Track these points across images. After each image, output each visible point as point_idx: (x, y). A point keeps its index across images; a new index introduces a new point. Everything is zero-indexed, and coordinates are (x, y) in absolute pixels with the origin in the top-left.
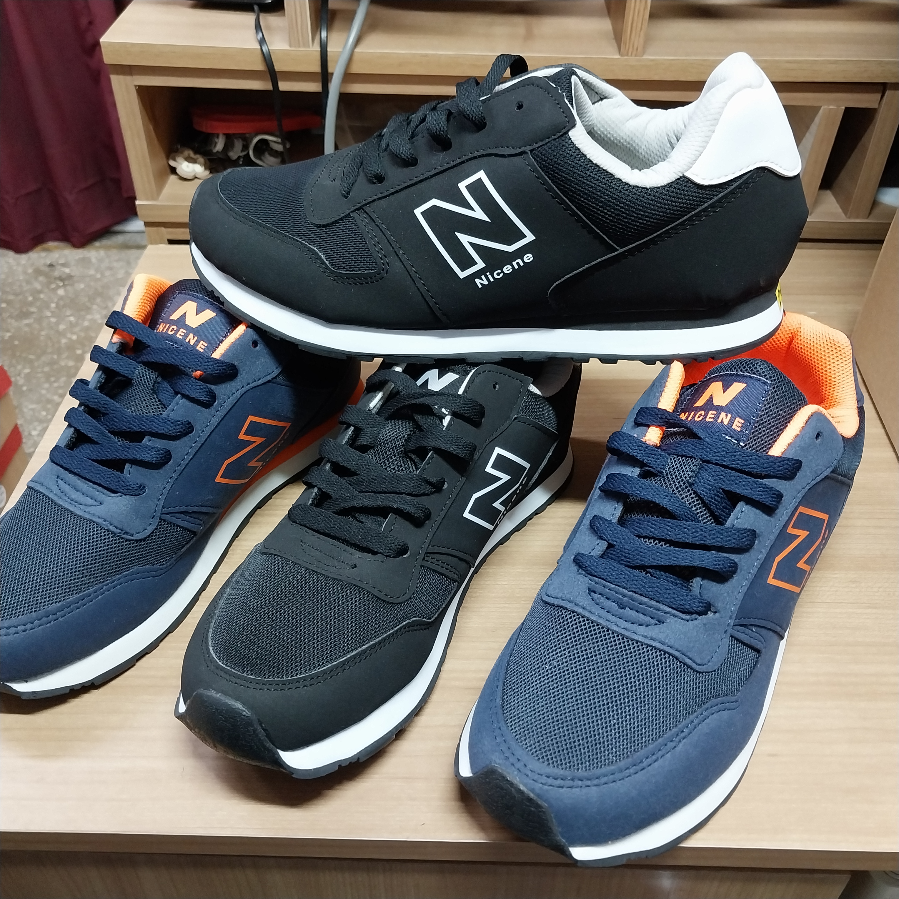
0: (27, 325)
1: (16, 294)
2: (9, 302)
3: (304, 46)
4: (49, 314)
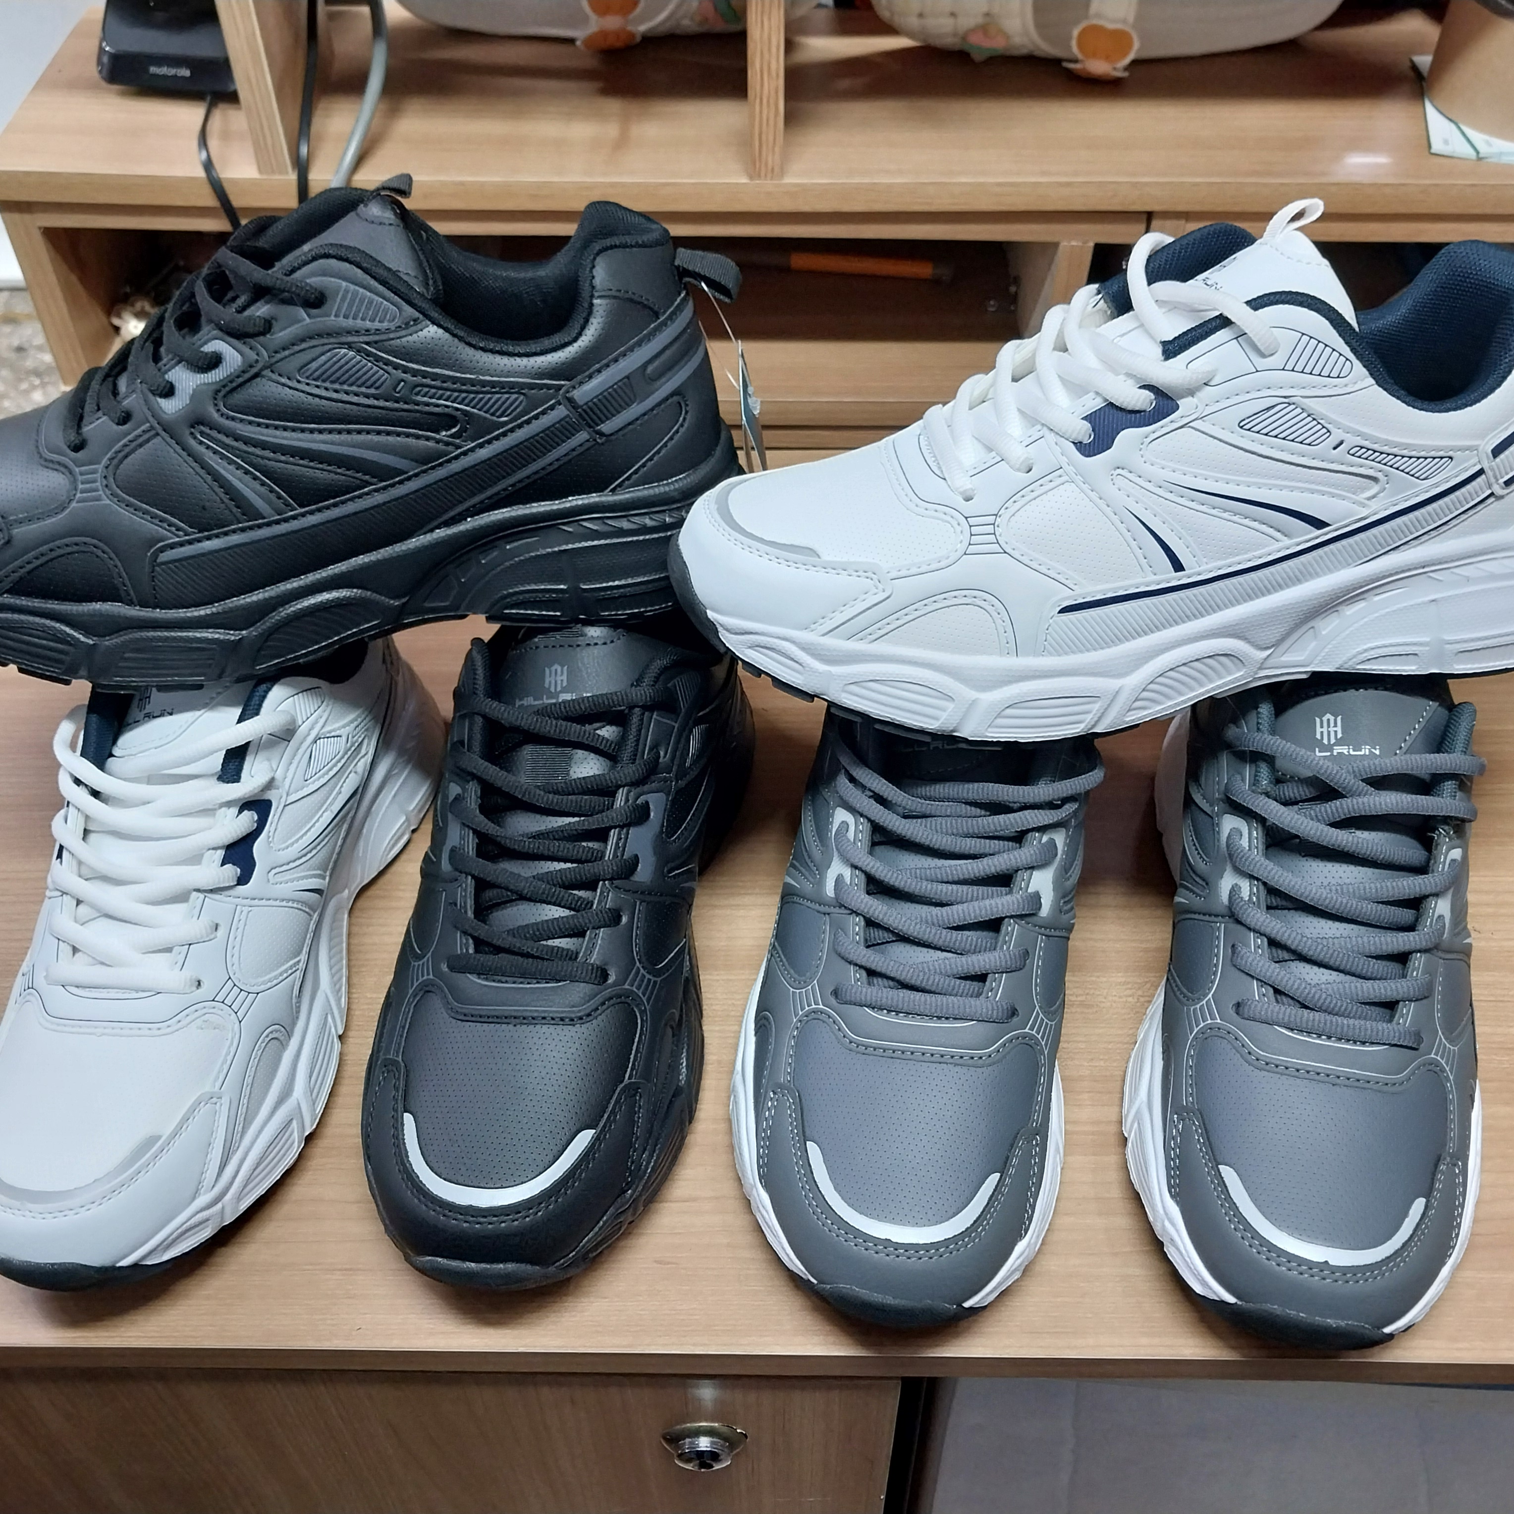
3: (280, 173)
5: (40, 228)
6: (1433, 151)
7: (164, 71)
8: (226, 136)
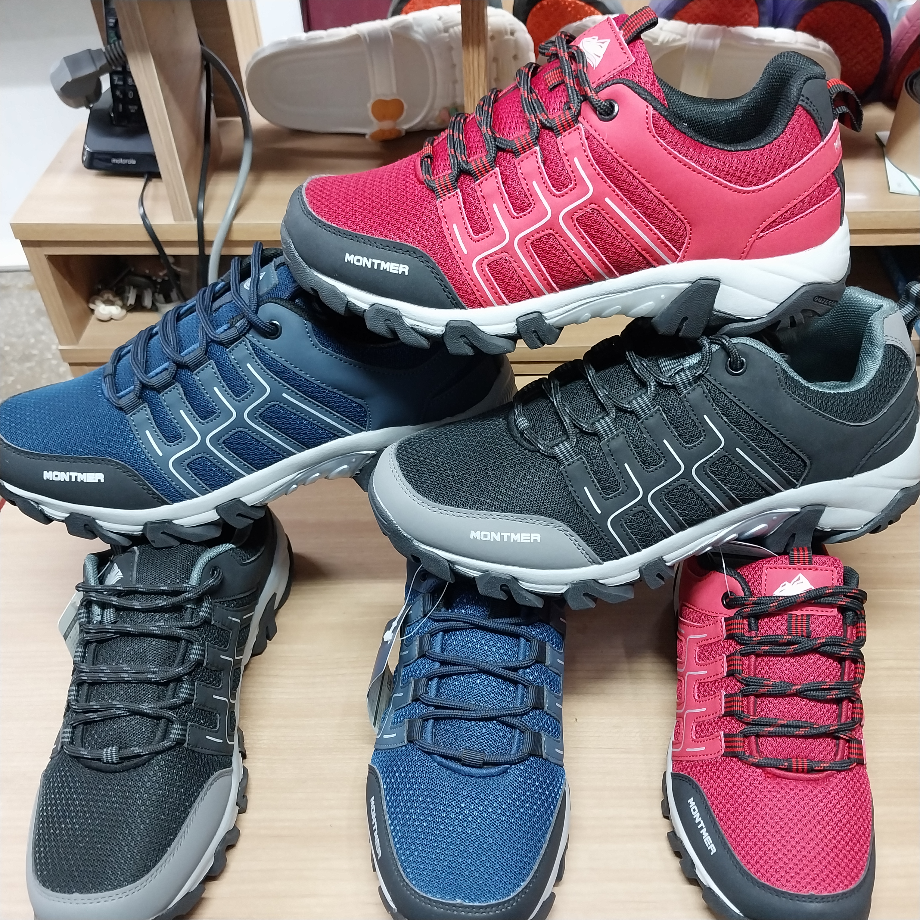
0: (30, 368)
1: (20, 337)
2: (11, 345)
3: (187, 220)
4: (49, 356)
5: (46, 255)
6: (891, 191)
7: (121, 161)
8: (155, 198)
